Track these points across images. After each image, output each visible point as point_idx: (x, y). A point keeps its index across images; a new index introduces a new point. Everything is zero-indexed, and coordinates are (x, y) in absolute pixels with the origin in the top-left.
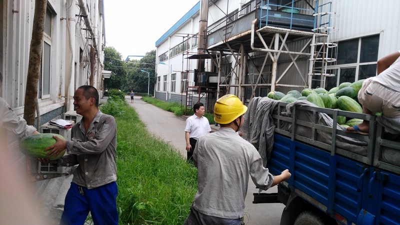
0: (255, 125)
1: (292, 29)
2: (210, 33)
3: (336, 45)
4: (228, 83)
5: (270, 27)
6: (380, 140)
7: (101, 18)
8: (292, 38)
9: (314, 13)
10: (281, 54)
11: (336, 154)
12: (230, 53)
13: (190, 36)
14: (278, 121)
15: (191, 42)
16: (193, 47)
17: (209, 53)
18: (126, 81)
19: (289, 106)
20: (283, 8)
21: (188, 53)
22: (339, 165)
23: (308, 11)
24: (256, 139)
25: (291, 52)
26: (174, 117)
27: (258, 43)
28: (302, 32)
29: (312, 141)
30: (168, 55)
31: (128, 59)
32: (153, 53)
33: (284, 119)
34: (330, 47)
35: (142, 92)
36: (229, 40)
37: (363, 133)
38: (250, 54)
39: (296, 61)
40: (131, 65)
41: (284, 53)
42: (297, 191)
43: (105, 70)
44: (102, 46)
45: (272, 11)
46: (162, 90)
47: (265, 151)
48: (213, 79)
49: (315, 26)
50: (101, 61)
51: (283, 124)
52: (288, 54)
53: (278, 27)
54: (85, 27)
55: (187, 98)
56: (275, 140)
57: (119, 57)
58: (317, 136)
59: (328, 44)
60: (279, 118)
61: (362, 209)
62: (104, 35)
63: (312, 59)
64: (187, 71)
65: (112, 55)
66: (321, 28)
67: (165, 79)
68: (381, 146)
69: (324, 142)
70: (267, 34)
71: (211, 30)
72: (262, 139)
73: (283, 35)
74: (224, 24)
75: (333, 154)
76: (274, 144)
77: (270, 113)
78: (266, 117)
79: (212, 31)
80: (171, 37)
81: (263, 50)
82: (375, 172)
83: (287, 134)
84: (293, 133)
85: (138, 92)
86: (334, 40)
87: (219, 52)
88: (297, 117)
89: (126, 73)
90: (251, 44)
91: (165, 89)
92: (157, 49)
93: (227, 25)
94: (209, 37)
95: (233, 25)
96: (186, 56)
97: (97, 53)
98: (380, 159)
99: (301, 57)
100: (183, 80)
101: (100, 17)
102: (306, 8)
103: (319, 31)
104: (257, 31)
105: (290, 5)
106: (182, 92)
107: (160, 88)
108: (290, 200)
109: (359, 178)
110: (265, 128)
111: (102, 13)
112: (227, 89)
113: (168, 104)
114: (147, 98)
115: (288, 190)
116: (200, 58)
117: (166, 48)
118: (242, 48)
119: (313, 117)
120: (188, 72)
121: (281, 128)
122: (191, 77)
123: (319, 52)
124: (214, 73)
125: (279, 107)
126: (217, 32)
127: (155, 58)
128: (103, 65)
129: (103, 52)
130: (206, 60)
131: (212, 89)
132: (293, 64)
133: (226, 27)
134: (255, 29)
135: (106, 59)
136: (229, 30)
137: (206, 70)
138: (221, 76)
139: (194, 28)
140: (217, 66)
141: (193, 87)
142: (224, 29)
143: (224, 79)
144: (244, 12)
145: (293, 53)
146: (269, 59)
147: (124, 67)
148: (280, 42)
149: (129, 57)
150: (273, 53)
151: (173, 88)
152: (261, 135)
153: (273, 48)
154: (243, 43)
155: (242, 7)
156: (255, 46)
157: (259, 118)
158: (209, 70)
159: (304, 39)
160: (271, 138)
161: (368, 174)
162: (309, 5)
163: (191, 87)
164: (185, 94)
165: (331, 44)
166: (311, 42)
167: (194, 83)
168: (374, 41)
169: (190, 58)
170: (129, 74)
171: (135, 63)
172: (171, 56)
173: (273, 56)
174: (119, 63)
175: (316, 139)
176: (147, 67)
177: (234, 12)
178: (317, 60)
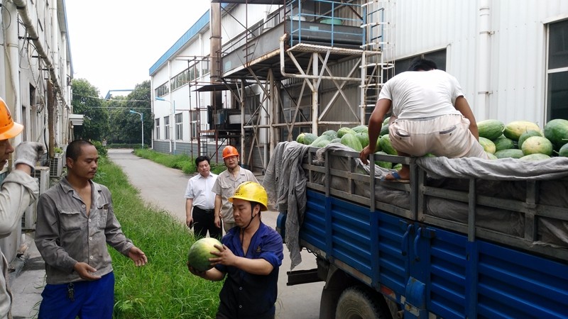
0: (282, 181)
1: (334, 46)
2: (225, 55)
3: (393, 66)
4: (255, 123)
5: (304, 45)
6: (422, 187)
7: (64, 37)
8: (335, 58)
9: (362, 24)
10: (322, 80)
11: (377, 209)
12: (255, 81)
13: (198, 59)
14: (310, 172)
15: (201, 67)
16: (203, 74)
17: (225, 82)
18: (107, 128)
19: (320, 152)
20: (322, 18)
21: (197, 83)
22: (381, 223)
23: (355, 21)
24: (284, 198)
25: (335, 78)
26: (182, 176)
27: (290, 68)
28: (347, 50)
29: (348, 195)
30: (168, 86)
31: (109, 96)
32: (147, 85)
33: (316, 169)
34: (386, 68)
35: (132, 142)
36: (252, 64)
37: (403, 181)
38: (284, 82)
39: (343, 89)
40: (114, 103)
41: (326, 80)
42: (337, 262)
43: (74, 113)
44: (68, 79)
45: (307, 22)
46: (162, 137)
47: (296, 213)
48: (235, 119)
49: (364, 41)
50: (66, 100)
51: (316, 176)
52: (332, 80)
53: (315, 44)
54: (36, 53)
55: (199, 147)
56: (308, 198)
57: (94, 92)
58: (355, 188)
59: (382, 64)
60: (311, 168)
61: (411, 278)
62: (69, 62)
63: (363, 85)
64: (197, 108)
65: (84, 91)
66: (373, 44)
67: (167, 122)
68: (424, 195)
69: (363, 196)
70: (302, 54)
71: (227, 50)
72: (291, 198)
73: (323, 54)
74: (244, 42)
75: (372, 210)
76: (307, 203)
77: (299, 162)
78: (294, 169)
79: (229, 51)
80: (171, 61)
81: (297, 76)
82: (420, 228)
83: (321, 188)
84: (327, 187)
85: (128, 142)
86: (390, 58)
87: (240, 80)
88: (331, 166)
89: (107, 117)
90: (282, 69)
91: (167, 137)
92: (153, 79)
93: (248, 43)
94: (224, 60)
95: (256, 42)
96: (193, 88)
97: (58, 90)
98: (425, 211)
99: (350, 83)
100: (193, 122)
101: (62, 36)
102: (352, 18)
103: (369, 48)
104: (288, 50)
105: (330, 14)
106: (192, 140)
107: (159, 135)
108: (330, 275)
109: (403, 237)
110: (294, 182)
111: (64, 31)
112: (255, 131)
113: (173, 157)
114: (141, 151)
115: (327, 263)
116: (216, 89)
117: (164, 78)
118: (270, 74)
119: (349, 164)
120: (198, 110)
121: (314, 181)
122: (204, 116)
123: (372, 76)
124: (236, 110)
125: (309, 154)
126: (235, 53)
127: (149, 92)
128: (70, 106)
129: (70, 87)
130: (223, 92)
131: (234, 132)
132: (340, 94)
133: (247, 46)
134: (285, 49)
135: (76, 98)
136: (251, 50)
137: (225, 107)
138: (245, 113)
139: (204, 48)
140: (238, 100)
141: (207, 132)
142: (244, 48)
143: (249, 118)
144: (271, 24)
145: (338, 78)
146: (307, 88)
147: (104, 107)
148: (320, 64)
149: (111, 93)
150: (311, 80)
151: (179, 134)
152: (290, 192)
153: (311, 73)
154: (271, 67)
155: (269, 16)
156: (286, 72)
157: (286, 170)
158: (230, 106)
159: (352, 59)
160: (302, 195)
161: (413, 231)
162: (356, 13)
163: (204, 132)
164: (197, 142)
165: (386, 64)
166: (361, 62)
167: (208, 125)
168: (440, 57)
169: (200, 90)
170: (112, 118)
171: (120, 101)
172: (173, 87)
173: (312, 84)
174: (96, 103)
175: (354, 192)
176: (139, 106)
177: (257, 24)
178: (369, 87)
